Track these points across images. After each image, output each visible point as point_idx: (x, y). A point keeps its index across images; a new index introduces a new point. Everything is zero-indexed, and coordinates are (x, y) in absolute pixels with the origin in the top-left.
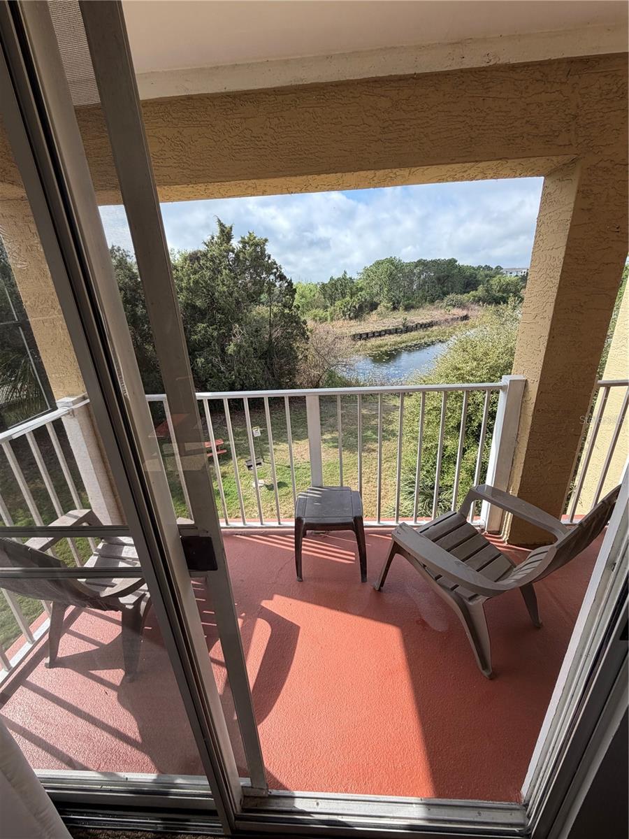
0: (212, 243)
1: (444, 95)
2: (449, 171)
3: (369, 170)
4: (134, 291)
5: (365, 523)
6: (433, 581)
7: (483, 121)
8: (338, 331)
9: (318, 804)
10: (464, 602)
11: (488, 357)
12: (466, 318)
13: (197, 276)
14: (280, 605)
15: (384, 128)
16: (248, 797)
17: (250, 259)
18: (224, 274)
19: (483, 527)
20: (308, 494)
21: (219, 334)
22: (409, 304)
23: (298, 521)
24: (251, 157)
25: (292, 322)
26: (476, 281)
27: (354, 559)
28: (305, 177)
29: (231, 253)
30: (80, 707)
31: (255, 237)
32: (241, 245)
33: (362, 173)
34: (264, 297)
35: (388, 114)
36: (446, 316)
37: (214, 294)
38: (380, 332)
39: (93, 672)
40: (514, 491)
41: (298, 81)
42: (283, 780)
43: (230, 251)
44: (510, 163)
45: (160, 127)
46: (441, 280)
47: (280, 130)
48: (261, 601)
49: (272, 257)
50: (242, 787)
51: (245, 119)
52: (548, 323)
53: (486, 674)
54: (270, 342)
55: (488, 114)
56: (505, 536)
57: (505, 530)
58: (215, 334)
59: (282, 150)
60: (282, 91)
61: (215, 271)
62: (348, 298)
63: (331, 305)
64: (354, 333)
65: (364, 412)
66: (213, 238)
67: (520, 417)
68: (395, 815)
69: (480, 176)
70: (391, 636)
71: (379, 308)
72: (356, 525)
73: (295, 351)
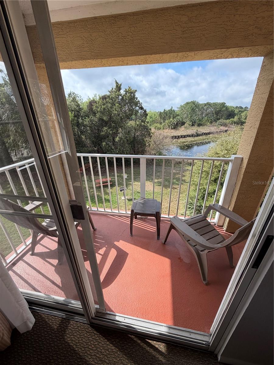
0: (112, 91)
1: (214, 14)
2: (214, 53)
3: (175, 52)
4: (78, 112)
5: (162, 216)
6: (187, 242)
7: (233, 27)
8: (165, 134)
9: (125, 319)
10: (198, 252)
11: (233, 149)
12: (226, 131)
13: (105, 106)
14: (122, 244)
15: (183, 31)
16: (98, 312)
17: (128, 99)
18: (116, 105)
19: (215, 223)
20: (138, 201)
21: (112, 132)
22: (200, 123)
23: (132, 211)
24: (121, 46)
25: (145, 129)
26: (234, 114)
27: (155, 230)
28: (145, 56)
29: (120, 96)
30: (41, 271)
31: (131, 89)
32: (125, 93)
33: (172, 54)
34: (133, 117)
35: (186, 24)
36: (217, 130)
37: (111, 114)
38: (185, 136)
39: (47, 259)
40: (231, 209)
41: (144, 8)
42: (113, 309)
43: (120, 95)
44: (246, 49)
45: (82, 32)
46: (217, 113)
47: (135, 33)
48: (114, 242)
49: (138, 99)
50: (96, 308)
51: (119, 28)
52: (255, 131)
53: (204, 282)
54: (134, 137)
55: (236, 23)
56: (225, 228)
57: (225, 226)
58: (111, 132)
59: (135, 43)
60: (137, 14)
61: (113, 104)
62: (171, 119)
63: (164, 122)
64: (173, 135)
65: (174, 171)
66: (113, 89)
67: (238, 174)
68: (155, 329)
69: (230, 56)
70: (165, 262)
71: (185, 124)
72: (157, 215)
73: (145, 142)
